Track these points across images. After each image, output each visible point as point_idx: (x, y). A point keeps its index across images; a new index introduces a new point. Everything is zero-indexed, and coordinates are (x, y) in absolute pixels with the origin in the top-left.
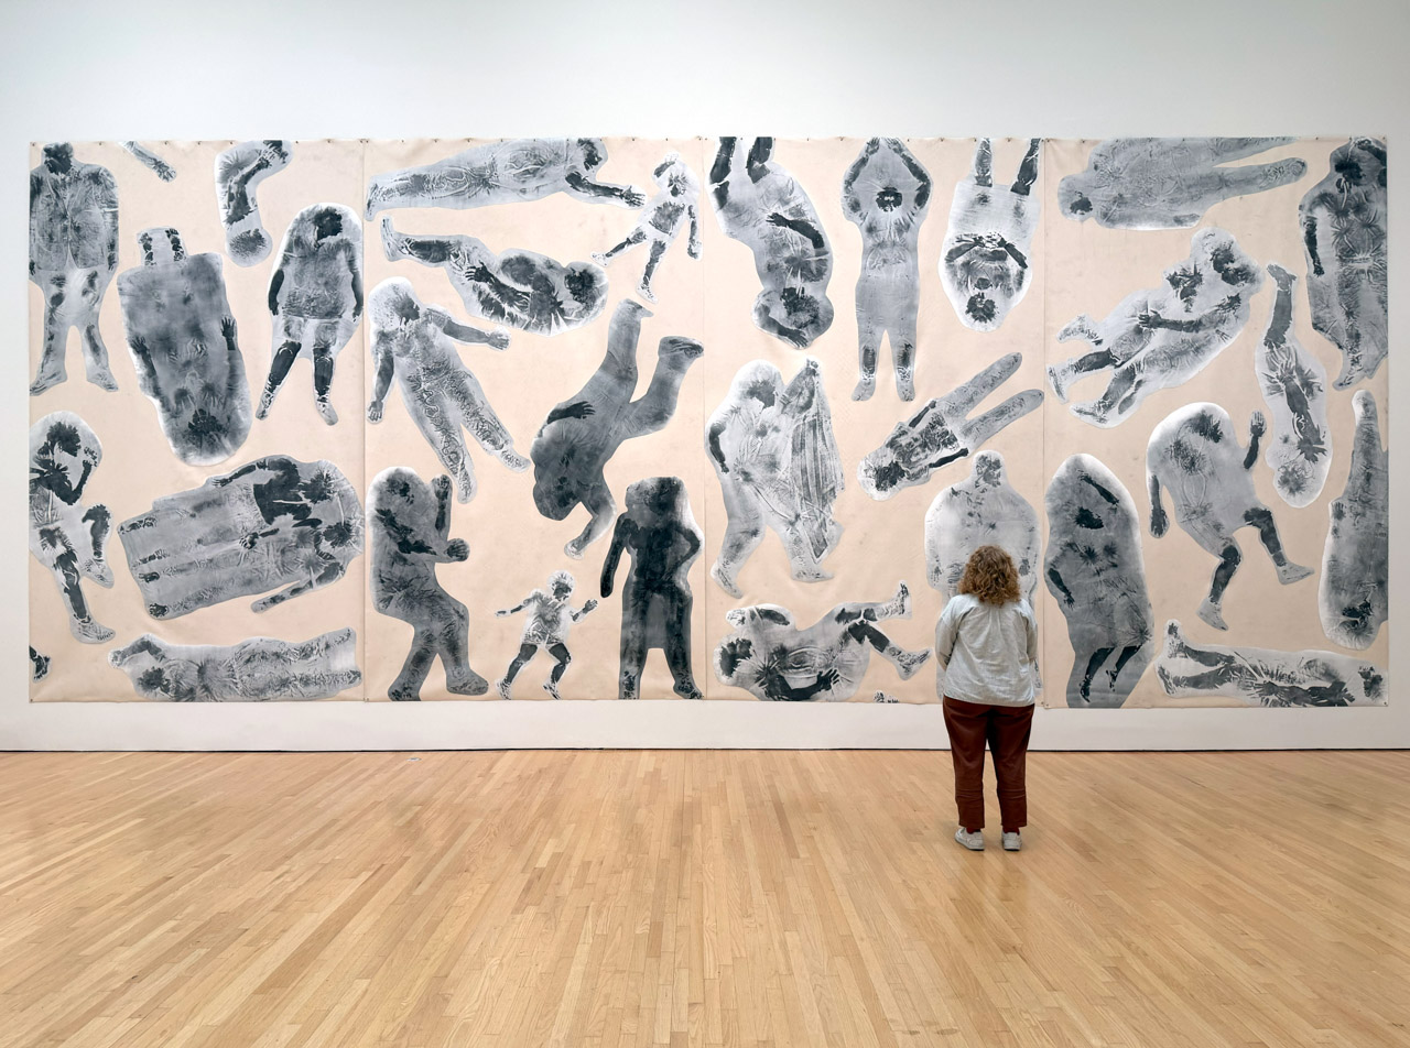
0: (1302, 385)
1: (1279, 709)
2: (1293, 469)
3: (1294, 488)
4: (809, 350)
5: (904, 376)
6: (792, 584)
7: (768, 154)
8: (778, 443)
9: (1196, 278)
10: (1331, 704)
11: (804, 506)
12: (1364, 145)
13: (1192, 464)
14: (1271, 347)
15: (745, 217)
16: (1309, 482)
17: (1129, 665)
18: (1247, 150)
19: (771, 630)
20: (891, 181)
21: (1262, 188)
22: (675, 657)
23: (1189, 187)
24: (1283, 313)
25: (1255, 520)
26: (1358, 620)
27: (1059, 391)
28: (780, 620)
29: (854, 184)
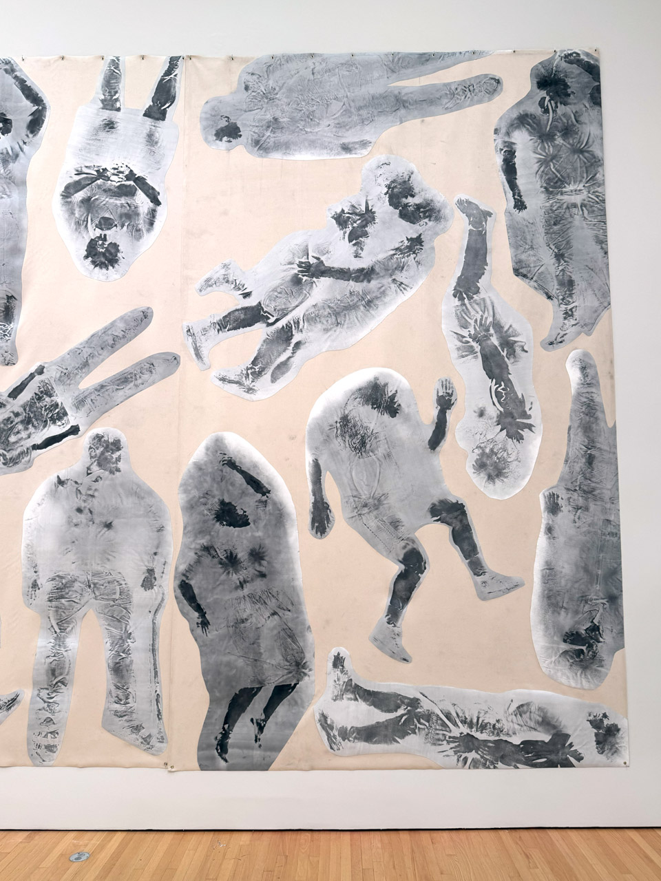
0: (501, 345)
1: (482, 773)
2: (492, 450)
3: (493, 474)
5: (5, 335)
9: (368, 216)
10: (551, 764)
12: (572, 58)
13: (361, 443)
14: (461, 299)
16: (513, 466)
17: (281, 710)
18: (429, 66)
21: (448, 110)
23: (360, 108)
24: (476, 255)
25: (444, 515)
26: (584, 648)
27: (198, 354)
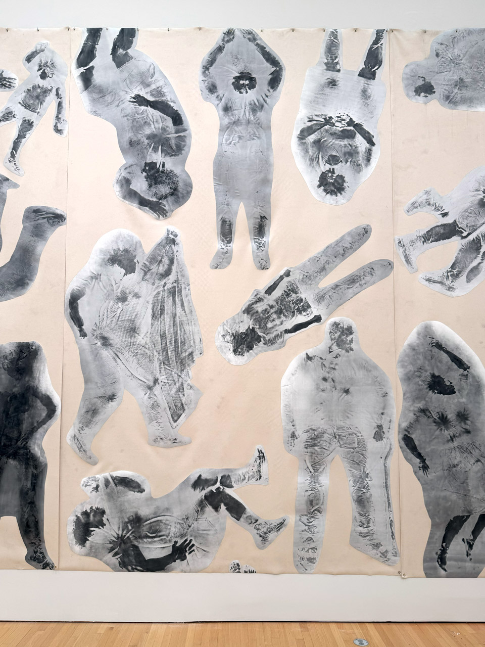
4: (169, 220)
5: (260, 246)
6: (149, 450)
7: (131, 42)
8: (138, 308)
11: (163, 371)
15: (108, 98)
19: (126, 498)
20: (246, 66)
22: (28, 526)
27: (408, 261)
28: (134, 488)
29: (211, 69)
